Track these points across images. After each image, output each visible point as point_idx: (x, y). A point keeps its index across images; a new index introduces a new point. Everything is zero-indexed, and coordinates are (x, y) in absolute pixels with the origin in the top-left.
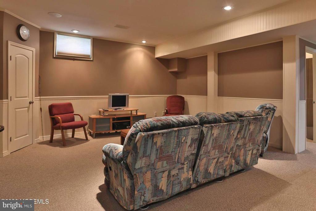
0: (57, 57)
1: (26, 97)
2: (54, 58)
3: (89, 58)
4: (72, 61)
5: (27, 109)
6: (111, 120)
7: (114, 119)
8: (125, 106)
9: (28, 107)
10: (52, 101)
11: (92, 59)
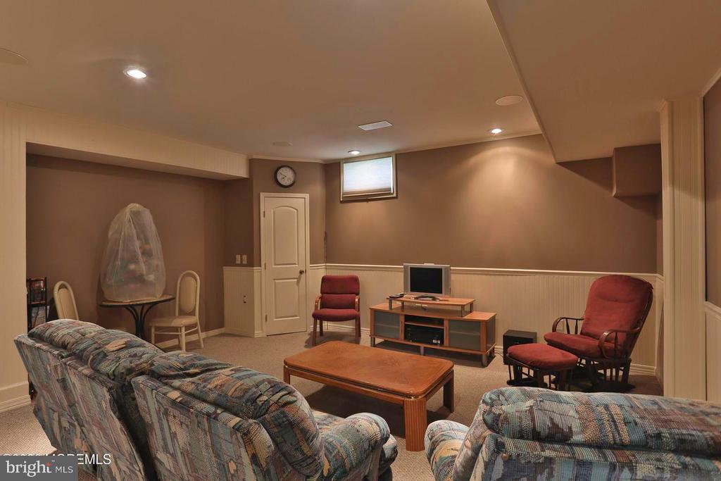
0: (345, 200)
1: (295, 264)
2: (341, 202)
3: (390, 194)
4: (365, 203)
5: (296, 280)
6: (402, 319)
7: (408, 318)
8: (441, 293)
9: (299, 279)
10: (341, 271)
11: (395, 195)
